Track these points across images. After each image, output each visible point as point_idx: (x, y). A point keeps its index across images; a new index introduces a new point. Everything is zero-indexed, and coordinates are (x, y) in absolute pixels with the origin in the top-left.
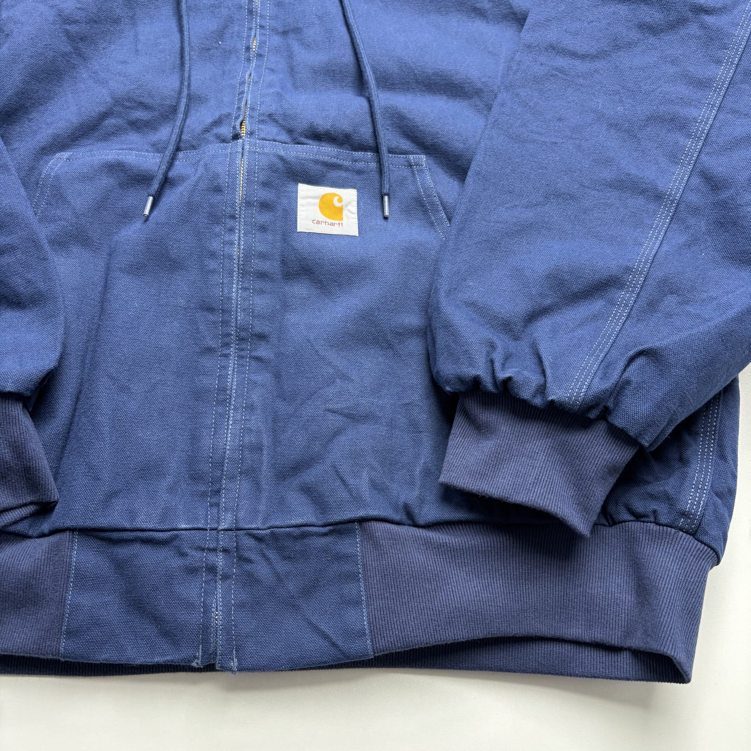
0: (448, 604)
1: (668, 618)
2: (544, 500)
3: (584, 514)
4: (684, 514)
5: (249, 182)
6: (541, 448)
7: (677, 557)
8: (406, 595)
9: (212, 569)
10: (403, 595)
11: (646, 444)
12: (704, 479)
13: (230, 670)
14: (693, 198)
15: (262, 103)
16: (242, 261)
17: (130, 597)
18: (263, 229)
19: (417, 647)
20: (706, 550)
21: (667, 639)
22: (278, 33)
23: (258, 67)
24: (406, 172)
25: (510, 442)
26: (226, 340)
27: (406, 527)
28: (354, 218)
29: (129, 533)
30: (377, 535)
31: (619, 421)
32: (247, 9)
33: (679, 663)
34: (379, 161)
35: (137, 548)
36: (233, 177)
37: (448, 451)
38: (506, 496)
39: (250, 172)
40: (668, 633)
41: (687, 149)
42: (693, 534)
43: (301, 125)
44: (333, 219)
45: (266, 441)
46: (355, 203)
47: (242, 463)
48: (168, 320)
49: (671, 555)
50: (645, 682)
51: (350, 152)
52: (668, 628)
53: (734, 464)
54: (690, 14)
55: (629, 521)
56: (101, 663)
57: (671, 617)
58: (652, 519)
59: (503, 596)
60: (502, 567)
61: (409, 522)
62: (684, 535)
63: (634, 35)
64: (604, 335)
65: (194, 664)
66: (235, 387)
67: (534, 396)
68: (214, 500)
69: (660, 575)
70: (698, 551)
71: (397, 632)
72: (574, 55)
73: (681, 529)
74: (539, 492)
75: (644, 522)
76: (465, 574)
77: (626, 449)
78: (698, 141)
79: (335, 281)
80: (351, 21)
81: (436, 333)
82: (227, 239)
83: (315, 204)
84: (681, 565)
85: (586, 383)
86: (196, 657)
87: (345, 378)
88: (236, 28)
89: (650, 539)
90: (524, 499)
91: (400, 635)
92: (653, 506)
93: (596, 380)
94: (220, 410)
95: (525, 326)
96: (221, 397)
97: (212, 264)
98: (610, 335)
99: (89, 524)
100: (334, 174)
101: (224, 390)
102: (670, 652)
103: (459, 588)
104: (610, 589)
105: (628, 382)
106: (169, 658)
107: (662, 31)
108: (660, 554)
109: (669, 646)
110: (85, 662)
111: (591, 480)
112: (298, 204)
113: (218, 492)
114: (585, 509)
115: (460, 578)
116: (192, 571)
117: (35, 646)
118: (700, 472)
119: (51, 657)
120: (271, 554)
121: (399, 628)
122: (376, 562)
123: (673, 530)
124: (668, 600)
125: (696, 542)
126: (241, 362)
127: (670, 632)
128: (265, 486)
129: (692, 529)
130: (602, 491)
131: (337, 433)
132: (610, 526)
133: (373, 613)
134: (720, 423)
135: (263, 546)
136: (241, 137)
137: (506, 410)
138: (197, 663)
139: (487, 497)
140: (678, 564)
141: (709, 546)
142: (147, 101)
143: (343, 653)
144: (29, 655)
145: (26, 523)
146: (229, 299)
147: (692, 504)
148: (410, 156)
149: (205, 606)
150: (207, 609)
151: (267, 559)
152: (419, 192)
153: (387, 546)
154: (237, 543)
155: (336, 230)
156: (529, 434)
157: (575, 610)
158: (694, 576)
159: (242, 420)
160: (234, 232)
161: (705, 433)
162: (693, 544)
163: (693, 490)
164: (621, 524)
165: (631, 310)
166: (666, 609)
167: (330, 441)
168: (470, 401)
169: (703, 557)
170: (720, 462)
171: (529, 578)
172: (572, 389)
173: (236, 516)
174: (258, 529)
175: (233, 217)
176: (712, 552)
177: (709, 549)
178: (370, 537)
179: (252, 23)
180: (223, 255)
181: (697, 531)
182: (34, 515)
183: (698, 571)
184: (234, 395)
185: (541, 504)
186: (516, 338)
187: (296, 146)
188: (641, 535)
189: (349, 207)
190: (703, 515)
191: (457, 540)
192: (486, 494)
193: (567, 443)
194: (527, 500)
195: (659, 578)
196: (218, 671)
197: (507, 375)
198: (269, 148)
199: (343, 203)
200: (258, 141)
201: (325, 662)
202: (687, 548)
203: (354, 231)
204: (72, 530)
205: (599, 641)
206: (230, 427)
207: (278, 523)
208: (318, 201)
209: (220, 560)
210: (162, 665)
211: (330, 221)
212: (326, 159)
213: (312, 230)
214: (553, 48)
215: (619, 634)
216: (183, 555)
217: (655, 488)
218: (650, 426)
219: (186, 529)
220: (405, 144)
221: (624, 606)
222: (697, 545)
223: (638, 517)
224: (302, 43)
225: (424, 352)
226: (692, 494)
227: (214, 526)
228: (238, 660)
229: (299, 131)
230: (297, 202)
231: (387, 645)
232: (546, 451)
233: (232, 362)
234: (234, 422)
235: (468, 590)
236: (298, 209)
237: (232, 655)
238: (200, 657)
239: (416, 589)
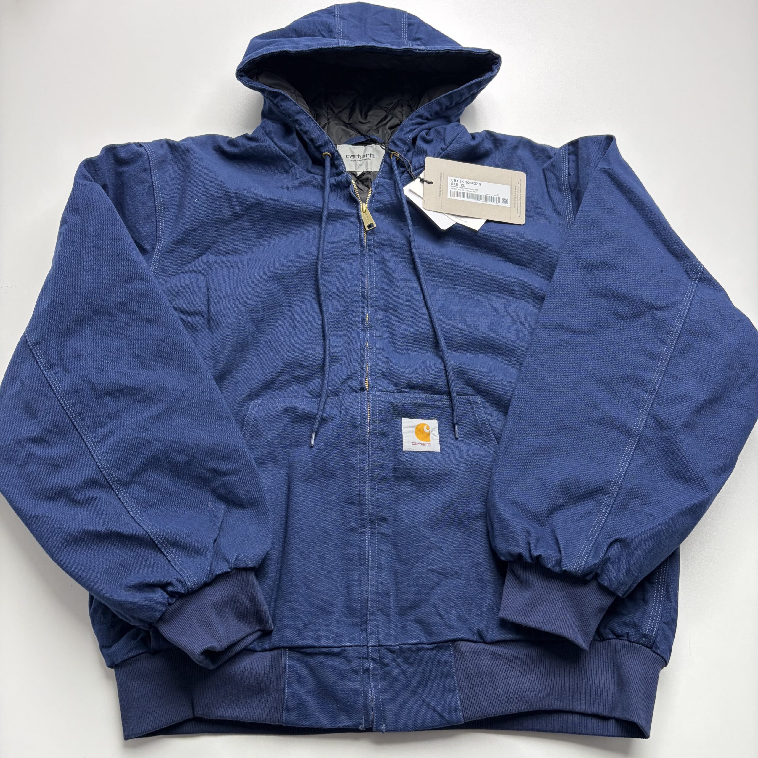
0: (506, 691)
1: (635, 700)
2: (561, 630)
3: (585, 636)
4: (644, 636)
5: (374, 421)
6: (559, 598)
7: (641, 662)
8: (481, 685)
9: (366, 670)
10: (480, 686)
11: (620, 595)
12: (657, 613)
13: (381, 731)
14: (649, 433)
15: (377, 365)
16: (371, 471)
17: (320, 688)
18: (382, 449)
19: (489, 717)
20: (658, 658)
21: (635, 713)
22: (381, 309)
23: (371, 335)
24: (468, 408)
25: (541, 593)
26: (363, 523)
27: (480, 644)
28: (437, 440)
29: (317, 649)
30: (463, 649)
31: (604, 583)
32: (361, 293)
33: (642, 727)
34: (451, 401)
35: (322, 658)
36: (364, 418)
37: (503, 597)
38: (539, 626)
39: (374, 414)
40: (635, 709)
41: (645, 400)
42: (651, 648)
43: (403, 380)
44: (424, 440)
45: (392, 589)
46: (437, 429)
47: (378, 604)
48: (328, 511)
49: (637, 661)
50: (623, 738)
51: (433, 395)
52: (635, 706)
53: (676, 603)
54: (646, 309)
55: (612, 639)
56: (306, 727)
57: (637, 699)
58: (626, 638)
59: (538, 686)
60: (538, 667)
61: (481, 640)
62: (645, 648)
63: (612, 320)
64: (595, 525)
65: (360, 728)
66: (370, 554)
67: (554, 566)
68: (363, 627)
69: (631, 673)
70: (653, 658)
71: (477, 708)
72: (573, 331)
73: (643, 645)
74: (558, 624)
75: (621, 640)
76: (515, 672)
77: (609, 598)
78: (652, 395)
79: (428, 483)
80: (430, 305)
81: (493, 522)
82: (361, 458)
83: (412, 432)
84: (643, 667)
85: (585, 560)
86: (361, 724)
87: (438, 549)
88: (355, 307)
89: (625, 651)
90: (550, 629)
91: (479, 709)
92: (626, 630)
93: (590, 558)
94: (363, 569)
95: (548, 517)
96: (363, 560)
97: (353, 474)
98: (599, 525)
99: (294, 644)
100: (423, 410)
101: (364, 556)
102: (636, 720)
103: (512, 681)
104: (602, 681)
105: (609, 558)
106: (345, 724)
107: (629, 318)
108: (631, 661)
109: (635, 716)
110: (297, 726)
111: (588, 616)
112: (403, 432)
113: (366, 622)
114: (585, 634)
115: (512, 674)
116: (355, 672)
117: (268, 717)
118: (655, 609)
119: (278, 724)
120: (399, 660)
121: (478, 705)
122: (463, 666)
123: (639, 645)
124: (635, 689)
125: (652, 653)
126: (372, 537)
127: (636, 708)
128: (393, 619)
129: (650, 645)
130: (595, 623)
131: (436, 585)
132: (602, 641)
133: (463, 697)
134: (667, 577)
135: (395, 656)
136: (366, 390)
137: (538, 573)
138: (362, 727)
139: (528, 627)
140: (641, 667)
141: (660, 655)
142: (305, 363)
143: (447, 721)
144: (265, 722)
145: (256, 643)
146: (364, 496)
147: (650, 629)
148: (470, 397)
149: (364, 693)
150: (366, 695)
151: (398, 664)
152: (476, 422)
153: (469, 656)
154: (380, 655)
155: (426, 449)
156: (552, 588)
157: (581, 694)
158: (651, 674)
159: (376, 575)
160: (366, 453)
161: (658, 583)
162: (651, 654)
163: (650, 621)
164: (608, 641)
165: (611, 508)
166: (634, 694)
167: (432, 590)
168: (516, 566)
169: (656, 662)
170: (667, 602)
171: (554, 674)
172: (576, 563)
173: (378, 637)
174: (392, 646)
175: (365, 444)
176: (662, 658)
177: (660, 657)
178: (458, 651)
179: (364, 303)
180: (359, 468)
181: (653, 646)
182: (260, 638)
183: (653, 670)
184: (370, 559)
185: (560, 632)
186: (542, 525)
187: (400, 394)
188: (620, 648)
189: (434, 432)
190: (656, 637)
191: (510, 652)
192: (528, 625)
193: (574, 594)
194: (552, 629)
195: (630, 675)
196: (375, 731)
197: (538, 554)
198: (384, 397)
199: (430, 429)
200: (377, 393)
201: (436, 726)
202: (647, 657)
203: (437, 449)
204: (285, 648)
205: (596, 713)
206: (370, 580)
207: (403, 642)
208: (414, 429)
209: (371, 665)
210: (342, 728)
211: (422, 442)
212: (418, 401)
213: (412, 449)
214: (561, 327)
215: (608, 709)
216: (349, 662)
217: (628, 619)
218: (622, 585)
219: (350, 646)
220: (467, 389)
221: (610, 691)
222: (653, 655)
223: (618, 637)
224: (398, 318)
225: (485, 529)
226: (649, 623)
227: (366, 643)
228: (386, 725)
229: (401, 384)
230: (402, 431)
231: (472, 715)
232: (562, 599)
233: (367, 537)
234: (372, 576)
235: (518, 682)
236: (403, 435)
237: (382, 722)
238: (363, 723)
239: (487, 682)
